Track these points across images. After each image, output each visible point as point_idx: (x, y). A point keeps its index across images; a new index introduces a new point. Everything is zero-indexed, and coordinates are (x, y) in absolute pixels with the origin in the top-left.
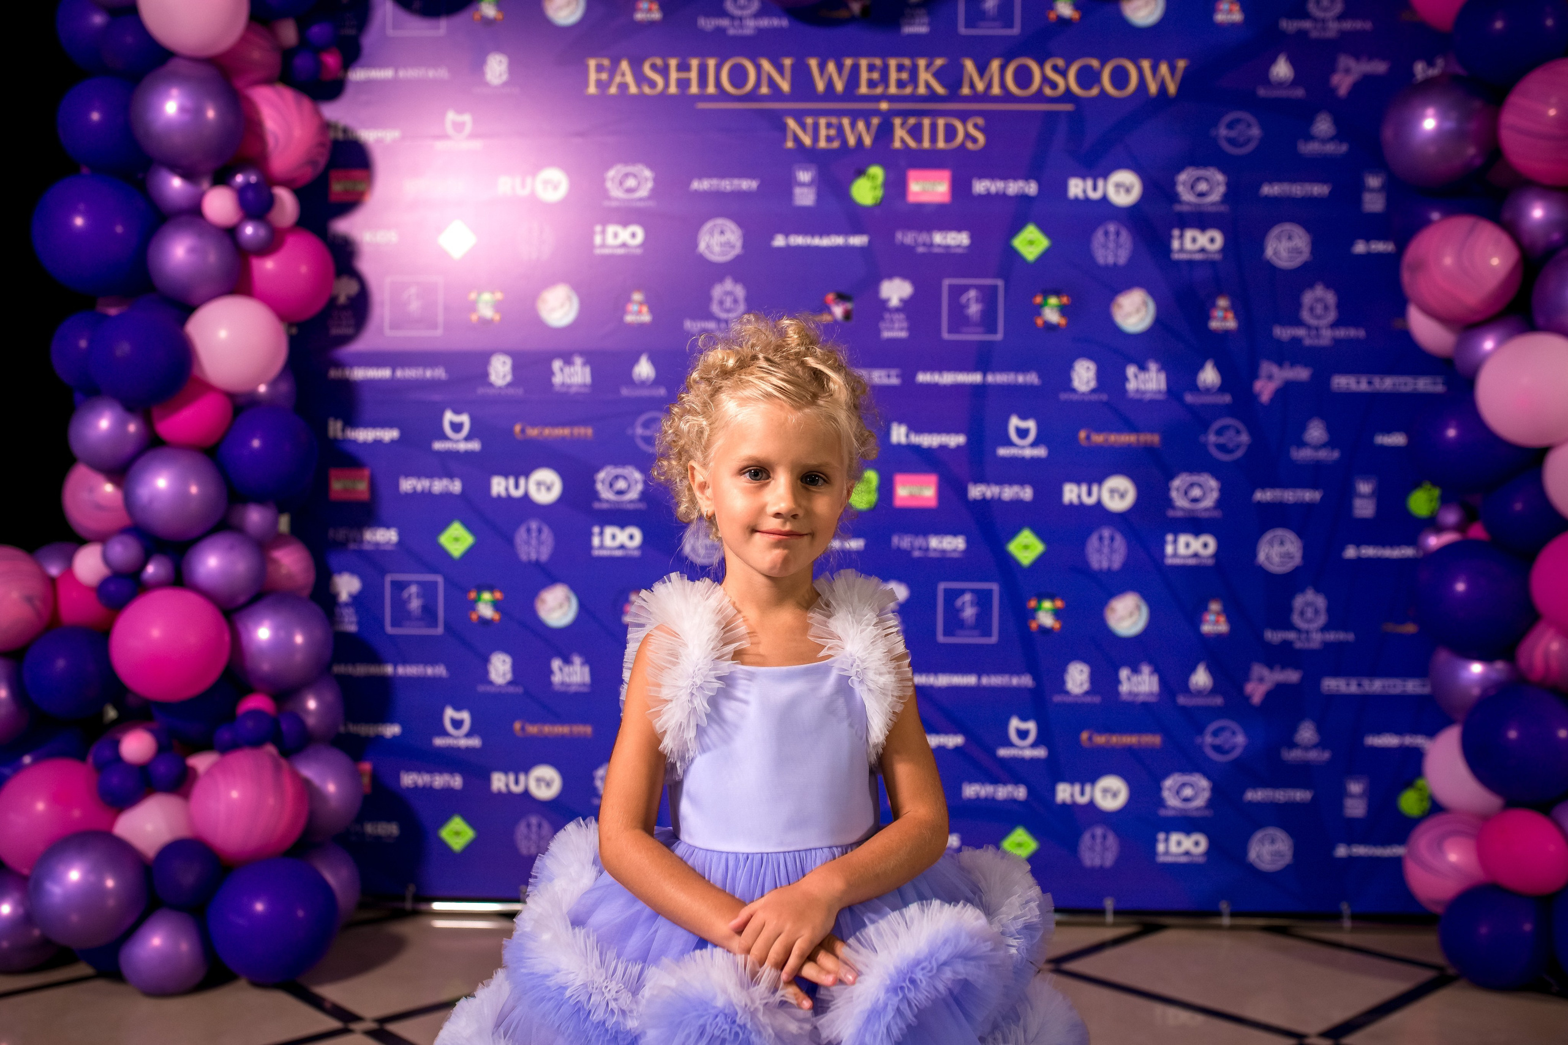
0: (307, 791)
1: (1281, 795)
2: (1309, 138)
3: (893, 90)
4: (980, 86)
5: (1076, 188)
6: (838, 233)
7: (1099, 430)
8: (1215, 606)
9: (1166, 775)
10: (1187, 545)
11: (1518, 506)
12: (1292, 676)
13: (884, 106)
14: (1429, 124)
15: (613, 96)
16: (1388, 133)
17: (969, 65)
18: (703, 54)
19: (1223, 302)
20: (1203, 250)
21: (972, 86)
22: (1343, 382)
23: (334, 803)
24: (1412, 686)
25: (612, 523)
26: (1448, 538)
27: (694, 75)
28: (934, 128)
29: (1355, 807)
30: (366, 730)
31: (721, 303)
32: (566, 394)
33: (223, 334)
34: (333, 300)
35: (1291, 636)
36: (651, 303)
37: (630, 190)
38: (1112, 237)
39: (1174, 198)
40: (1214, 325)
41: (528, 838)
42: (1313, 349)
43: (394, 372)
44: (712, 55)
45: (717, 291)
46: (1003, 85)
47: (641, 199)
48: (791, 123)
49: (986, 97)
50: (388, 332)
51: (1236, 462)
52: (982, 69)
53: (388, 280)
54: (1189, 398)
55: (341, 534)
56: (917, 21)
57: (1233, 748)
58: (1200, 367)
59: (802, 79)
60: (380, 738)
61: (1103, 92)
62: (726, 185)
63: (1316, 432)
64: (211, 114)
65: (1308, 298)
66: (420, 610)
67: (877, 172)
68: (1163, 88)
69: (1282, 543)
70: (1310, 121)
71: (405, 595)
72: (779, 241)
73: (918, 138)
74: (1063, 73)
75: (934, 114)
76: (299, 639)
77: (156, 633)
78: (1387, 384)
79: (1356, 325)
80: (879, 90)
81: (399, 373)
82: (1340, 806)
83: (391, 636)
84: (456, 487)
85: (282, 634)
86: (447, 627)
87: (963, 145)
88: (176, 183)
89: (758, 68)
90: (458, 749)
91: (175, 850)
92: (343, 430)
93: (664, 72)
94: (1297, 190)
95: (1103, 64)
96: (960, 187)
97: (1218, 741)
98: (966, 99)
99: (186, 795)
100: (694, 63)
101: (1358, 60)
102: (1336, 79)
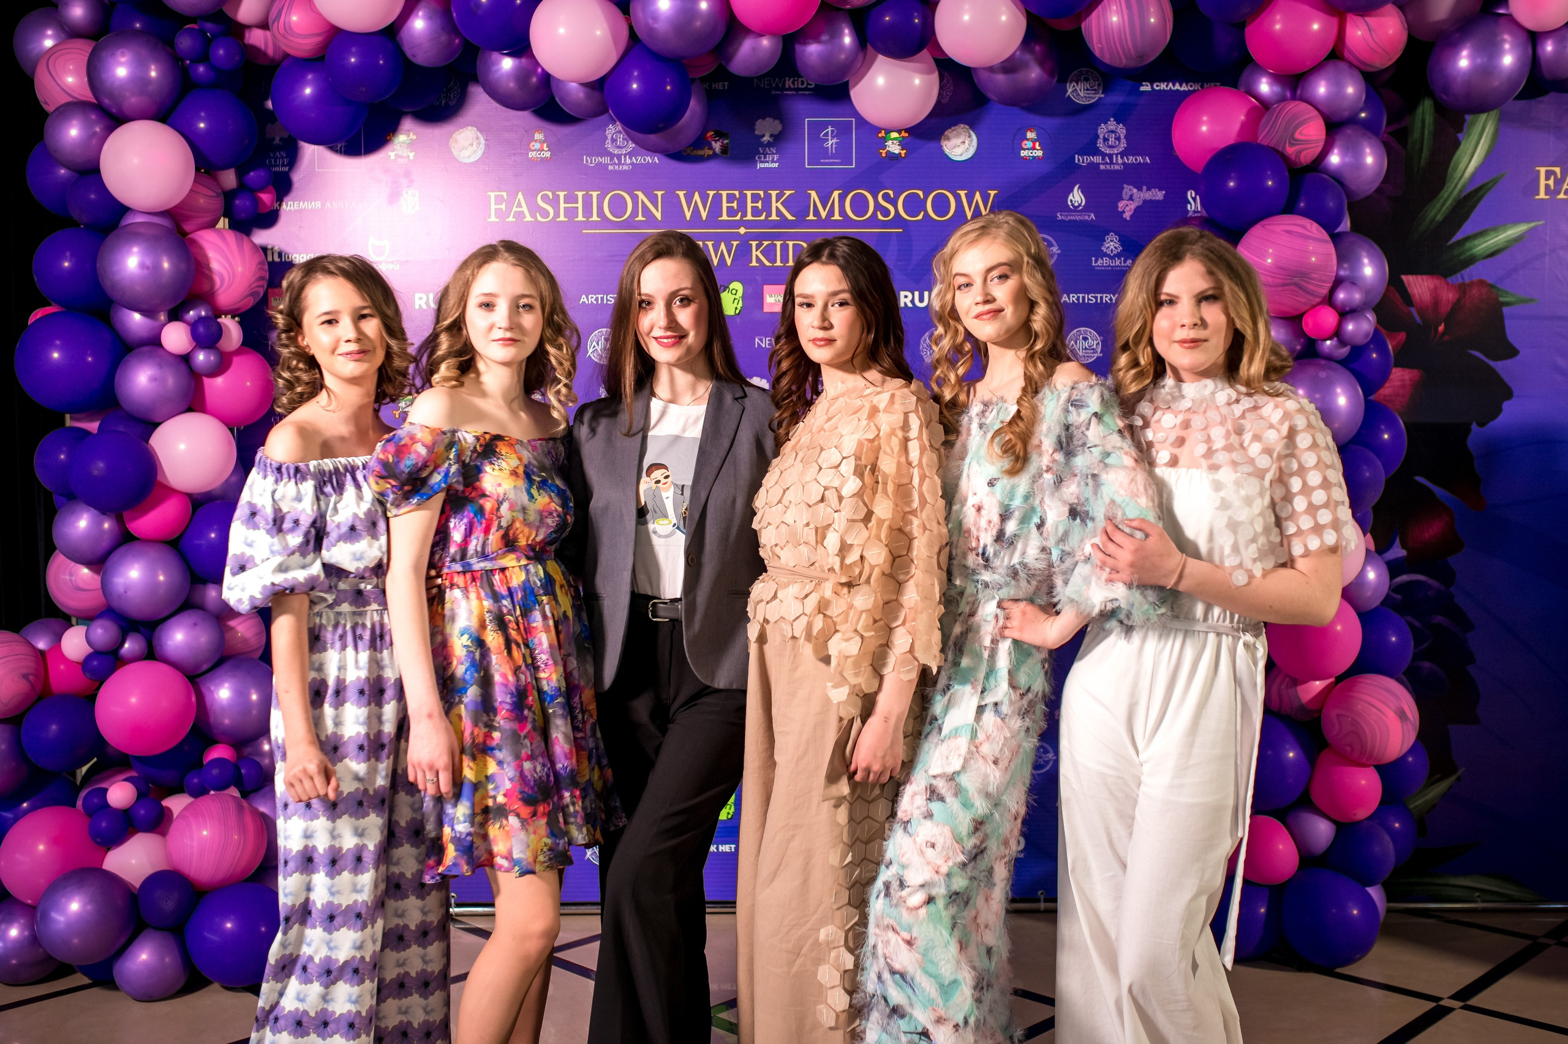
2: (1100, 254)
3: (749, 217)
4: (823, 214)
5: (906, 298)
13: (742, 231)
15: (510, 224)
17: (813, 194)
18: (587, 188)
21: (816, 213)
27: (580, 205)
28: (785, 248)
33: (182, 447)
44: (595, 189)
46: (842, 212)
49: (828, 222)
52: (825, 199)
56: (769, 158)
59: (672, 208)
61: (926, 215)
62: (610, 299)
64: (166, 265)
67: (739, 286)
70: (1101, 241)
73: (773, 259)
74: (894, 202)
75: (784, 237)
76: (254, 697)
77: (133, 700)
80: (738, 217)
85: (240, 693)
88: (137, 316)
89: (635, 199)
91: (156, 880)
93: (555, 203)
94: (1090, 299)
95: (926, 196)
98: (811, 224)
99: (163, 834)
100: (580, 194)
101: (1140, 189)
102: (1121, 205)
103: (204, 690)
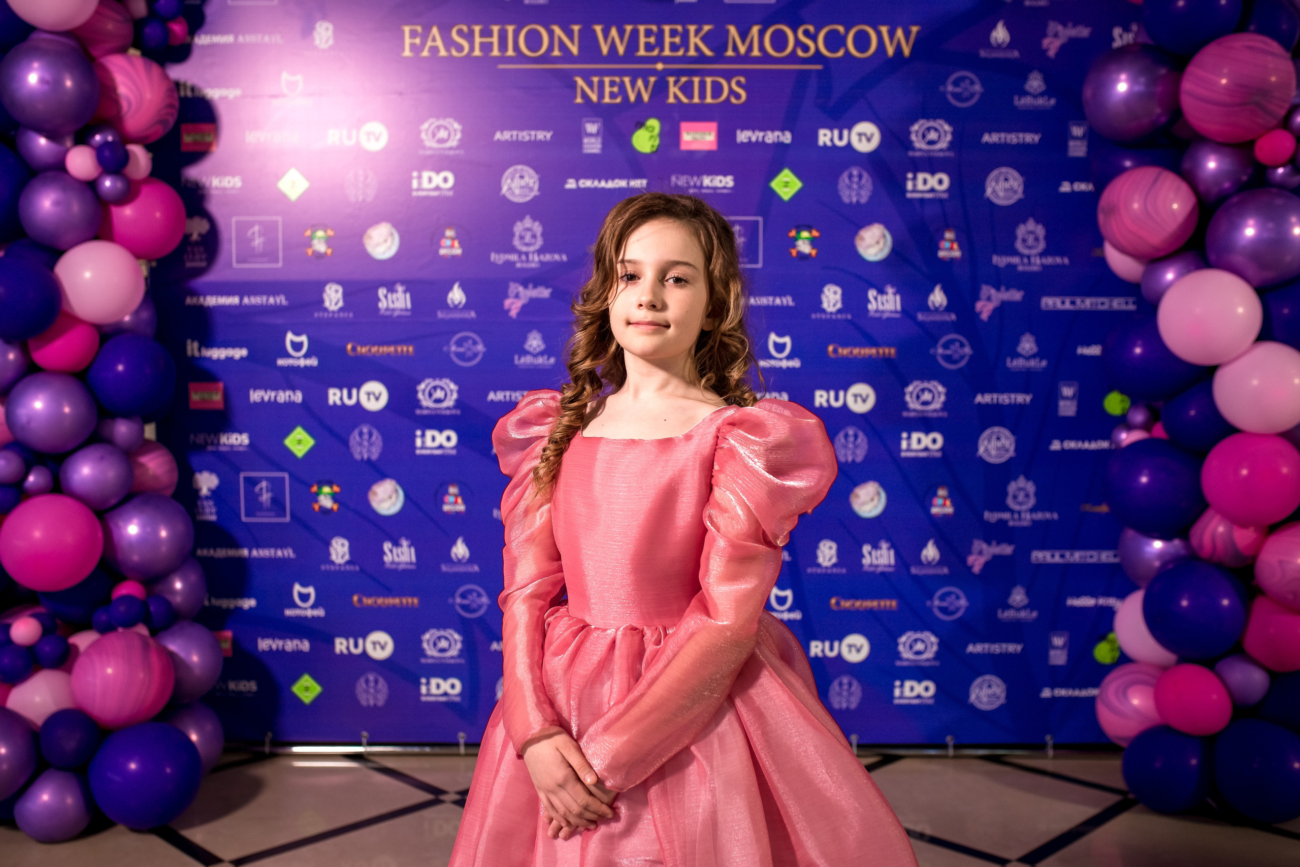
0: (172, 662)
1: (996, 648)
2: (1024, 93)
3: (667, 52)
4: (742, 49)
5: (825, 137)
6: (621, 177)
7: (845, 345)
8: (942, 492)
9: (901, 634)
10: (919, 441)
11: (1192, 413)
12: (1007, 550)
13: (660, 66)
14: (1122, 87)
15: (425, 58)
16: (1088, 93)
17: (733, 30)
18: (503, 22)
19: (949, 235)
20: (932, 190)
21: (735, 48)
22: (1050, 302)
23: (197, 671)
24: (1106, 557)
25: (431, 427)
26: (1137, 436)
27: (495, 40)
28: (703, 85)
29: (1058, 658)
30: (226, 603)
31: (522, 238)
32: (391, 317)
33: (88, 275)
34: (187, 237)
35: (1006, 516)
36: (461, 238)
37: (441, 141)
38: (856, 179)
39: (909, 146)
40: (942, 254)
41: (367, 692)
42: (1024, 273)
43: (241, 300)
44: (510, 23)
45: (518, 228)
46: (762, 48)
47: (451, 148)
48: (580, 82)
49: (747, 58)
50: (235, 265)
51: (960, 370)
52: (744, 35)
53: (234, 220)
54: (920, 317)
55: (200, 439)
57: (958, 609)
58: (931, 290)
59: (589, 43)
60: (239, 609)
61: (847, 52)
62: (525, 136)
63: (1027, 345)
64: (69, 83)
65: (1021, 231)
66: (269, 502)
67: (654, 124)
68: (899, 50)
69: (998, 439)
70: (1025, 79)
71: (257, 489)
72: (571, 184)
73: (690, 96)
74: (814, 38)
75: (702, 73)
76: (163, 534)
77: (37, 534)
78: (1087, 303)
79: (1062, 254)
80: (655, 53)
81: (246, 300)
82: (1046, 656)
83: (246, 524)
84: (298, 397)
85: (148, 529)
86: (293, 515)
87: (728, 99)
88: (43, 141)
89: (551, 33)
90: (306, 618)
91: (58, 719)
92: (200, 350)
93: (470, 37)
94: (1013, 138)
95: (847, 31)
96: (725, 137)
97: (944, 604)
98: (730, 60)
99: (68, 670)
100: (496, 29)
101: (1065, 25)
102: (1046, 42)
103: (112, 526)
